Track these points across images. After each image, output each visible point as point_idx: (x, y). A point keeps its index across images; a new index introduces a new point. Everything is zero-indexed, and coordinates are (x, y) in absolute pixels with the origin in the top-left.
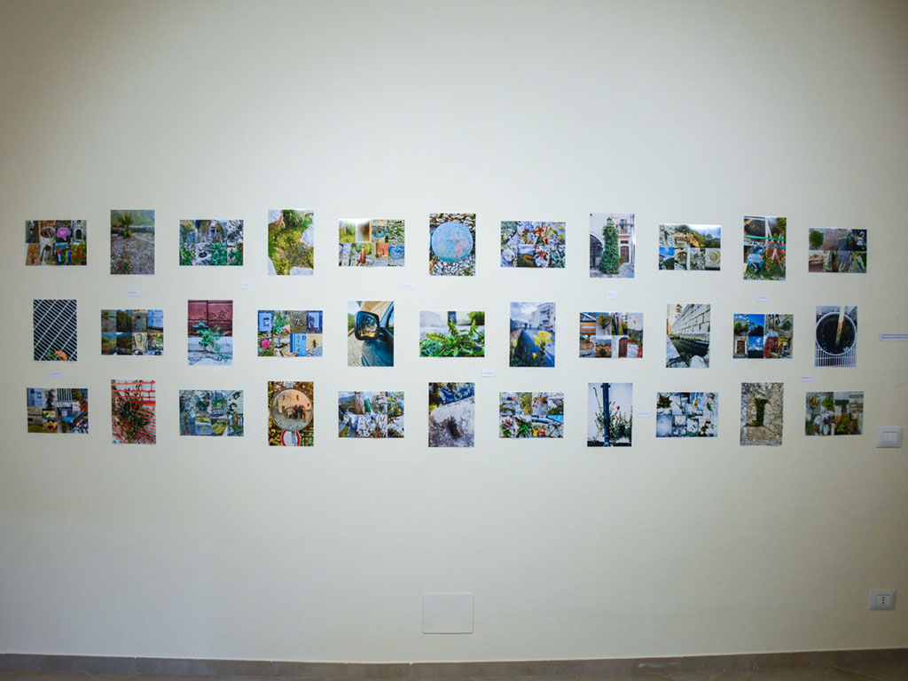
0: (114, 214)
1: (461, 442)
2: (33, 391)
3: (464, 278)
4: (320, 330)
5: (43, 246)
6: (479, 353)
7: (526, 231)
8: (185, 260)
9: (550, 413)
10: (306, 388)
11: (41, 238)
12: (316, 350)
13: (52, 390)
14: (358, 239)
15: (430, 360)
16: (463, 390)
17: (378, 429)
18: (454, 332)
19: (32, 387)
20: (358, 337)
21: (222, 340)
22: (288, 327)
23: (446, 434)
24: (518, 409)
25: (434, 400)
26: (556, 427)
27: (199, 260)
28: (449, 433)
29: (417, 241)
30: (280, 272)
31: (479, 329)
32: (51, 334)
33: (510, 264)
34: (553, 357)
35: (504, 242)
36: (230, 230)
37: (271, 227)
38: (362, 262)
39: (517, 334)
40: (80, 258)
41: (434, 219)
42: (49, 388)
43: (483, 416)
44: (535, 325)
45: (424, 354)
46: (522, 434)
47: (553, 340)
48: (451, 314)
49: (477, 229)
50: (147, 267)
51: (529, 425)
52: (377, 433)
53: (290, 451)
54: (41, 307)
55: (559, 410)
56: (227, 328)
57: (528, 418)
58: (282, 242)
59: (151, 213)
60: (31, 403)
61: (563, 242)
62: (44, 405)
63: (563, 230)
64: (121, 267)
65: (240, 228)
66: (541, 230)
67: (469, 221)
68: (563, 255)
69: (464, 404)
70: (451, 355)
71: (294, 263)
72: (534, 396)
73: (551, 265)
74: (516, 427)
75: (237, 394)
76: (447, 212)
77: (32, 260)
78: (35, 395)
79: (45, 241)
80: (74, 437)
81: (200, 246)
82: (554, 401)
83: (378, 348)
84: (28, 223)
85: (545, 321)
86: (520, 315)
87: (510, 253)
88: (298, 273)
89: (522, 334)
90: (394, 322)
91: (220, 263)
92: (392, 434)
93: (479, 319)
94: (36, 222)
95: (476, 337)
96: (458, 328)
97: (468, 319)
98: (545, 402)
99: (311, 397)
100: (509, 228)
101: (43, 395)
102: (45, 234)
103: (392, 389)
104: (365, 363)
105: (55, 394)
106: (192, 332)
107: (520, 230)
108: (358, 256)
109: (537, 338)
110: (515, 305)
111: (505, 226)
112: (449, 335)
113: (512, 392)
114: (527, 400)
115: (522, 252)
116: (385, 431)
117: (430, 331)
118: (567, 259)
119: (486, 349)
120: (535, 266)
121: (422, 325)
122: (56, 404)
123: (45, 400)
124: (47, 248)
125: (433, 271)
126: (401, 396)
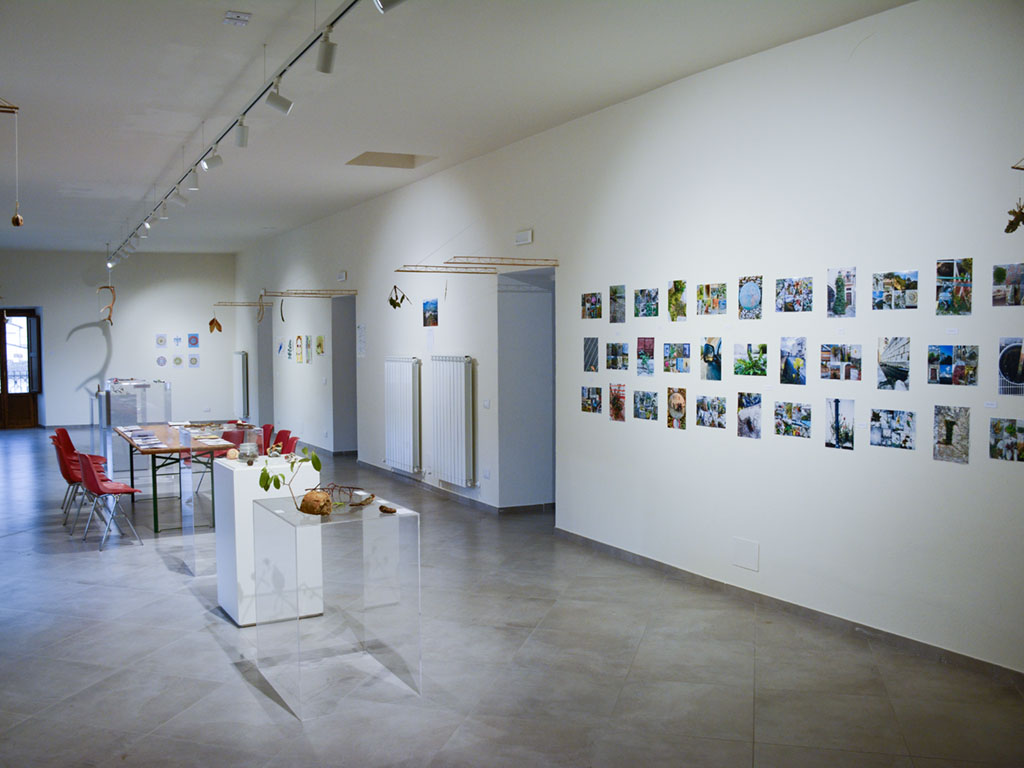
0: (611, 288)
1: (753, 435)
2: (582, 388)
3: (756, 320)
4: (688, 356)
6: (763, 373)
7: (789, 285)
8: (636, 315)
9: (802, 419)
10: (682, 392)
11: (587, 303)
12: (687, 370)
13: (590, 388)
14: (705, 297)
15: (740, 376)
16: (755, 398)
17: (713, 421)
18: (751, 359)
19: (583, 386)
20: (706, 361)
21: (650, 361)
22: (675, 354)
23: (746, 429)
24: (784, 414)
25: (741, 405)
26: (806, 429)
27: (642, 313)
28: (748, 428)
29: (732, 297)
30: (673, 320)
31: (764, 356)
32: (590, 356)
33: (781, 309)
34: (805, 378)
35: (778, 294)
36: (653, 295)
37: (670, 291)
38: (707, 312)
39: (784, 360)
40: (599, 315)
41: (741, 281)
42: (588, 387)
43: (765, 416)
44: (794, 354)
45: (736, 373)
46: (786, 432)
47: (804, 365)
48: (749, 345)
49: (763, 286)
50: (622, 320)
51: (790, 426)
52: (712, 425)
53: (676, 431)
54: (587, 340)
55: (808, 418)
56: (651, 355)
57: (790, 422)
58: (673, 300)
59: (623, 287)
60: (582, 395)
61: (811, 292)
62: (587, 396)
63: (811, 283)
64: (614, 320)
65: (657, 293)
66: (798, 284)
67: (758, 280)
68: (811, 301)
69: (756, 408)
70: (749, 374)
71: (678, 315)
72: (794, 405)
73: (804, 310)
74: (783, 427)
75: (656, 394)
76: (747, 275)
77: (583, 316)
78: (584, 391)
79: (588, 305)
80: (596, 414)
81: (642, 305)
82: (805, 410)
83: (714, 368)
84: (583, 295)
85: (800, 351)
86: (786, 346)
87: (781, 302)
88: (680, 320)
89: (787, 360)
90: (721, 351)
91: (650, 315)
92: (720, 425)
93: (764, 349)
94: (585, 295)
95: (762, 362)
96: (753, 355)
97: (758, 349)
98: (800, 410)
99: (685, 398)
100: (780, 283)
101: (587, 390)
102: (588, 301)
103: (721, 396)
104: (708, 378)
105: (590, 390)
106: (639, 357)
107: (786, 285)
108: (704, 309)
109: (795, 363)
110: (783, 339)
111: (778, 283)
112: (748, 361)
113: (781, 403)
114: (789, 408)
115: (787, 301)
116: (716, 423)
117: (739, 357)
118: (813, 305)
119: (768, 371)
120: (794, 310)
121: (735, 353)
122: (591, 396)
123: (587, 394)
124: (588, 309)
125: (741, 317)
126: (724, 400)
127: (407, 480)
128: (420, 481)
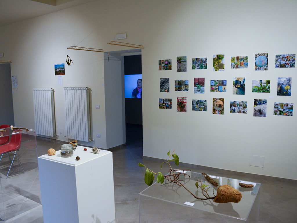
0: (177, 57)
1: (262, 116)
2: (160, 99)
3: (264, 71)
4: (226, 85)
5: (162, 66)
6: (268, 91)
7: (283, 57)
8: (194, 68)
9: (289, 109)
10: (222, 100)
11: (162, 64)
12: (225, 90)
13: (164, 99)
14: (236, 61)
15: (255, 93)
16: (263, 101)
17: (240, 111)
18: (261, 86)
19: (160, 98)
20: (236, 87)
21: (202, 88)
22: (218, 84)
23: (258, 113)
24: (279, 107)
25: (255, 104)
26: (291, 113)
27: (197, 68)
28: (259, 113)
29: (252, 62)
30: (216, 71)
31: (269, 85)
32: (164, 86)
33: (278, 67)
34: (290, 93)
35: (276, 61)
36: (204, 60)
37: (214, 59)
38: (237, 67)
39: (280, 86)
40: (170, 68)
41: (256, 55)
42: (164, 98)
43: (269, 109)
44: (285, 84)
45: (253, 92)
46: (280, 114)
47: (290, 88)
48: (261, 81)
49: (269, 57)
50: (185, 70)
51: (282, 112)
52: (240, 112)
53: (218, 116)
54: (162, 80)
55: (292, 108)
56: (203, 85)
57: (282, 110)
58: (216, 63)
59: (185, 57)
60: (160, 102)
61: (294, 60)
62: (163, 102)
63: (295, 57)
64: (179, 70)
65: (206, 60)
66: (287, 57)
67: (266, 55)
68: (294, 64)
69: (264, 105)
70: (260, 92)
71: (219, 68)
72: (284, 104)
73: (290, 67)
74: (279, 112)
75: (205, 101)
76: (260, 53)
77: (160, 69)
78: (161, 100)
79: (163, 65)
80: (169, 110)
81: (197, 64)
82: (290, 106)
83: (240, 90)
84: (159, 61)
85: (288, 83)
86: (281, 81)
87: (278, 63)
88: (221, 71)
89: (281, 86)
90: (245, 83)
91: (202, 69)
92: (244, 112)
93: (269, 82)
94: (161, 60)
95: (268, 87)
96: (263, 85)
97: (265, 82)
98: (287, 105)
99: (223, 102)
100: (278, 57)
101: (162, 100)
102: (163, 63)
103: (244, 101)
104: (237, 94)
105: (165, 100)
106: (195, 86)
107: (281, 57)
108: (236, 66)
109: (285, 88)
110: (279, 78)
111: (277, 56)
112: (260, 87)
113: (277, 102)
114: (282, 105)
115: (282, 63)
116: (242, 112)
117: (255, 85)
118: (296, 65)
119: (270, 90)
120: (286, 67)
121: (252, 84)
122: (165, 102)
123: (163, 101)
124: (163, 66)
125: (256, 69)
126: (246, 102)
127: (47, 139)
128: (55, 140)
